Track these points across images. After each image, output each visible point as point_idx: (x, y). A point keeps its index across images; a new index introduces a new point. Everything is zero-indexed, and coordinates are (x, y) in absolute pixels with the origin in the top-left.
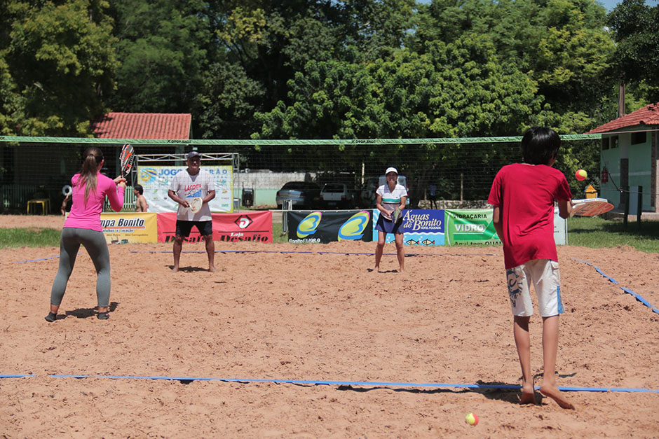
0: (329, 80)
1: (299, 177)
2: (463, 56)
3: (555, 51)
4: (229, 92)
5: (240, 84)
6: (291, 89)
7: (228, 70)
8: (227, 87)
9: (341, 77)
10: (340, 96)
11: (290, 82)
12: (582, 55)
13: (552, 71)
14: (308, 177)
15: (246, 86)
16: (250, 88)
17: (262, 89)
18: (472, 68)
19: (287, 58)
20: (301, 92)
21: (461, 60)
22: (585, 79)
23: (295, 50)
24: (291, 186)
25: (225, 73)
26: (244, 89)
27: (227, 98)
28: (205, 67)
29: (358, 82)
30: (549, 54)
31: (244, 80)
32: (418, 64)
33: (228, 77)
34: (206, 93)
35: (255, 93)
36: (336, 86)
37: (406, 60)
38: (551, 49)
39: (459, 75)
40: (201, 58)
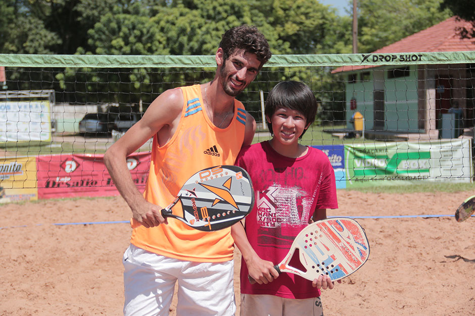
0: (125, 29)
1: (92, 109)
2: (226, 11)
3: (285, 10)
4: (32, 41)
5: (41, 35)
6: (92, 37)
7: (31, 23)
8: (30, 37)
9: (134, 28)
10: (135, 44)
11: (91, 31)
12: (303, 14)
13: (283, 25)
14: (100, 109)
15: (46, 36)
16: (49, 38)
17: (58, 38)
18: (234, 21)
19: (79, 14)
20: (101, 40)
21: (224, 15)
22: (304, 31)
23: (86, 8)
24: (89, 117)
25: (28, 26)
26: (44, 39)
27: (31, 46)
28: (11, 21)
29: (148, 32)
30: (281, 13)
31: (44, 32)
32: (192, 18)
33: (30, 29)
34: (12, 42)
35: (54, 42)
36: (130, 34)
37: (181, 15)
38: (282, 8)
39: (223, 26)
40: (9, 14)
